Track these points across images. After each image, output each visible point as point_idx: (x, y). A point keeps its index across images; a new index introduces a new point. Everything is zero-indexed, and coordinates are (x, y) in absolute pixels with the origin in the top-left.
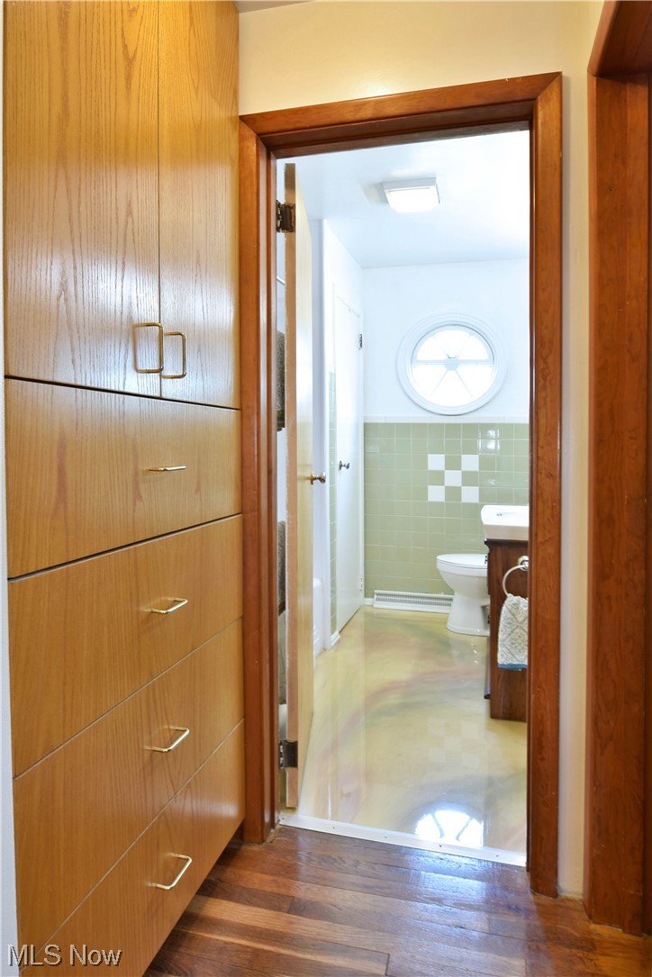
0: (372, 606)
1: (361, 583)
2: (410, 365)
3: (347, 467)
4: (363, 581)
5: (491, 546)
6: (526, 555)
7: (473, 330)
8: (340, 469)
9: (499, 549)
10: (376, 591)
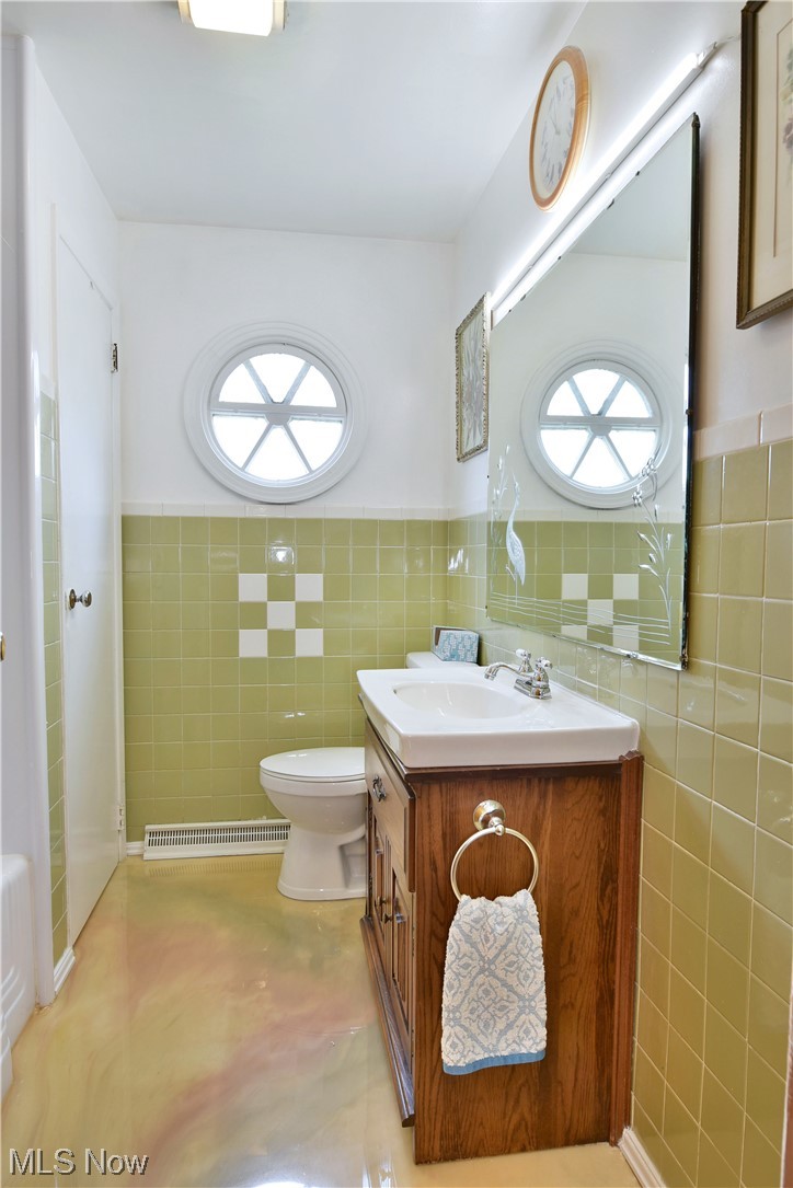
0: (141, 856)
1: (119, 818)
2: (206, 411)
3: (88, 602)
4: (123, 812)
5: (419, 785)
6: (491, 799)
7: (314, 355)
8: (72, 606)
9: (435, 789)
10: (149, 828)
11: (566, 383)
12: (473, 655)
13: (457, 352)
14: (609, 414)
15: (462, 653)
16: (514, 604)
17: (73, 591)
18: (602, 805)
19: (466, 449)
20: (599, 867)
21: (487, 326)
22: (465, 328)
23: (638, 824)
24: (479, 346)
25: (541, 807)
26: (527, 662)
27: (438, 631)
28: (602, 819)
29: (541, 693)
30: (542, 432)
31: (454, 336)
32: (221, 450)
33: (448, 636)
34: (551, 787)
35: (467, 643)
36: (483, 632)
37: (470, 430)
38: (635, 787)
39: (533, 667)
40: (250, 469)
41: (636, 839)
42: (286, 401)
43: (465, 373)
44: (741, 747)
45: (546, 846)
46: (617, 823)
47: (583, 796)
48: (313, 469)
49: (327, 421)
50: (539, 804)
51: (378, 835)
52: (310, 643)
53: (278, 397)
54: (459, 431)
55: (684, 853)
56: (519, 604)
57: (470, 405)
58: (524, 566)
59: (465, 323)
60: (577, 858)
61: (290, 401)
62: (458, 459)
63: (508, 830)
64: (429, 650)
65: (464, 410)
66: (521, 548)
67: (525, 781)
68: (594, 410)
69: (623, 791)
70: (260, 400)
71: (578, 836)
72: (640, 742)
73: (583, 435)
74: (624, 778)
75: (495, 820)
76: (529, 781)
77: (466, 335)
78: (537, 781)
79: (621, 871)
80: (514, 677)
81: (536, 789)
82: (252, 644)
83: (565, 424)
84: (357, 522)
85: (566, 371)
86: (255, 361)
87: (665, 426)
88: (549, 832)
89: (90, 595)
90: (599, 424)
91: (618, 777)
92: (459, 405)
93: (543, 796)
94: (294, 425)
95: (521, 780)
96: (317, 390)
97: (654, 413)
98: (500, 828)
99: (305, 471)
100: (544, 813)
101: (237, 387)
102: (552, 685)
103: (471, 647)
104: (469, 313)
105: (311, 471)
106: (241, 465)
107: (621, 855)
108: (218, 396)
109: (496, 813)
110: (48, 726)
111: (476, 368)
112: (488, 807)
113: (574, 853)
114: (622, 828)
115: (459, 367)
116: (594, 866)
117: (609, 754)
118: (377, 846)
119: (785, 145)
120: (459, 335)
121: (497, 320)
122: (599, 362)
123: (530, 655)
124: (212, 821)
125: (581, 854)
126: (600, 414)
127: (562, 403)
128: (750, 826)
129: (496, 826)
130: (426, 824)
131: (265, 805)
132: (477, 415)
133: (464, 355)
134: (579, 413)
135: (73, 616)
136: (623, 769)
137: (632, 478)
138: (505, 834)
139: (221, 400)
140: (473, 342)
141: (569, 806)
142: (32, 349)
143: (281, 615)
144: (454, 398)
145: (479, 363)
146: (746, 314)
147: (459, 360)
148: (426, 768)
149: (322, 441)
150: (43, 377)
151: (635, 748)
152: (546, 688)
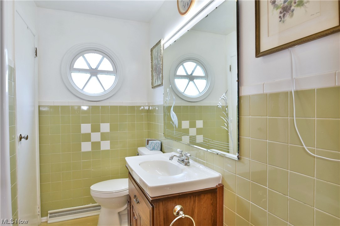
0: (47, 222)
1: (38, 210)
2: (69, 70)
3: (27, 138)
4: (40, 208)
5: (155, 203)
6: (179, 205)
7: (105, 54)
8: (20, 140)
9: (161, 204)
10: (49, 212)
11: (181, 66)
12: (159, 148)
13: (151, 56)
14: (193, 75)
15: (156, 148)
16: (174, 133)
17: (21, 135)
18: (212, 202)
19: (154, 85)
20: (211, 222)
21: (162, 49)
22: (154, 48)
23: (223, 207)
24: (159, 54)
25: (194, 205)
26: (181, 153)
27: (148, 141)
28: (212, 206)
29: (187, 164)
30: (175, 79)
31: (150, 51)
32: (75, 84)
33: (152, 143)
34: (197, 198)
35: (158, 145)
36: (162, 141)
37: (156, 79)
38: (221, 195)
39: (183, 155)
40: (85, 90)
41: (222, 211)
42: (96, 68)
43: (154, 62)
44: (261, 186)
45: (196, 217)
46: (216, 207)
47: (206, 200)
48: (106, 90)
49: (110, 75)
50: (193, 204)
51: (134, 211)
52: (106, 146)
53: (94, 67)
54: (152, 79)
55: (241, 218)
56: (175, 134)
57: (156, 72)
58: (177, 122)
59: (154, 47)
60: (205, 220)
61: (98, 68)
62: (152, 88)
63: (186, 216)
64: (145, 146)
65: (154, 73)
66: (176, 117)
67: (189, 197)
68: (189, 74)
69: (218, 196)
70: (88, 68)
71: (205, 212)
72: (222, 181)
73: (186, 81)
74: (218, 192)
75: (181, 213)
76: (190, 197)
77: (154, 51)
78: (192, 196)
79: (218, 222)
80: (177, 158)
81: (193, 199)
82: (86, 147)
83: (182, 77)
84: (121, 107)
85: (181, 63)
86: (86, 55)
87: (208, 79)
88: (196, 213)
89: (27, 136)
90: (191, 78)
91: (216, 192)
92: (152, 71)
93: (194, 201)
94: (99, 76)
95: (188, 197)
96: (107, 65)
97: (205, 75)
98: (183, 215)
99: (103, 91)
100: (195, 207)
101: (80, 63)
102: (191, 161)
103: (159, 146)
104: (155, 44)
105: (105, 91)
106: (81, 89)
107: (218, 217)
108: (73, 66)
109: (181, 210)
110: (11, 186)
111: (158, 61)
112: (178, 208)
113: (204, 218)
114: (218, 208)
115: (152, 60)
116: (210, 221)
117: (213, 185)
118: (134, 215)
119: (271, 3)
120: (152, 50)
121: (165, 48)
122: (191, 60)
123: (182, 151)
124: (72, 207)
125: (206, 218)
126: (191, 74)
127: (181, 71)
128: (266, 211)
129: (182, 215)
130: (158, 216)
131: (91, 200)
132: (159, 75)
133: (153, 57)
134: (185, 74)
135: (21, 143)
136: (218, 190)
137: (200, 93)
138: (185, 217)
139: (74, 67)
140: (156, 53)
141: (202, 203)
142: (5, 48)
143: (96, 137)
144: (151, 69)
145: (159, 60)
146: (258, 53)
147: (152, 58)
148: (157, 197)
149: (109, 81)
150: (9, 60)
151: (220, 183)
152: (189, 162)
